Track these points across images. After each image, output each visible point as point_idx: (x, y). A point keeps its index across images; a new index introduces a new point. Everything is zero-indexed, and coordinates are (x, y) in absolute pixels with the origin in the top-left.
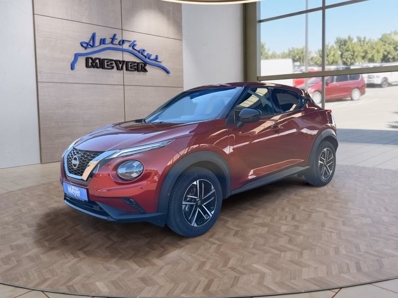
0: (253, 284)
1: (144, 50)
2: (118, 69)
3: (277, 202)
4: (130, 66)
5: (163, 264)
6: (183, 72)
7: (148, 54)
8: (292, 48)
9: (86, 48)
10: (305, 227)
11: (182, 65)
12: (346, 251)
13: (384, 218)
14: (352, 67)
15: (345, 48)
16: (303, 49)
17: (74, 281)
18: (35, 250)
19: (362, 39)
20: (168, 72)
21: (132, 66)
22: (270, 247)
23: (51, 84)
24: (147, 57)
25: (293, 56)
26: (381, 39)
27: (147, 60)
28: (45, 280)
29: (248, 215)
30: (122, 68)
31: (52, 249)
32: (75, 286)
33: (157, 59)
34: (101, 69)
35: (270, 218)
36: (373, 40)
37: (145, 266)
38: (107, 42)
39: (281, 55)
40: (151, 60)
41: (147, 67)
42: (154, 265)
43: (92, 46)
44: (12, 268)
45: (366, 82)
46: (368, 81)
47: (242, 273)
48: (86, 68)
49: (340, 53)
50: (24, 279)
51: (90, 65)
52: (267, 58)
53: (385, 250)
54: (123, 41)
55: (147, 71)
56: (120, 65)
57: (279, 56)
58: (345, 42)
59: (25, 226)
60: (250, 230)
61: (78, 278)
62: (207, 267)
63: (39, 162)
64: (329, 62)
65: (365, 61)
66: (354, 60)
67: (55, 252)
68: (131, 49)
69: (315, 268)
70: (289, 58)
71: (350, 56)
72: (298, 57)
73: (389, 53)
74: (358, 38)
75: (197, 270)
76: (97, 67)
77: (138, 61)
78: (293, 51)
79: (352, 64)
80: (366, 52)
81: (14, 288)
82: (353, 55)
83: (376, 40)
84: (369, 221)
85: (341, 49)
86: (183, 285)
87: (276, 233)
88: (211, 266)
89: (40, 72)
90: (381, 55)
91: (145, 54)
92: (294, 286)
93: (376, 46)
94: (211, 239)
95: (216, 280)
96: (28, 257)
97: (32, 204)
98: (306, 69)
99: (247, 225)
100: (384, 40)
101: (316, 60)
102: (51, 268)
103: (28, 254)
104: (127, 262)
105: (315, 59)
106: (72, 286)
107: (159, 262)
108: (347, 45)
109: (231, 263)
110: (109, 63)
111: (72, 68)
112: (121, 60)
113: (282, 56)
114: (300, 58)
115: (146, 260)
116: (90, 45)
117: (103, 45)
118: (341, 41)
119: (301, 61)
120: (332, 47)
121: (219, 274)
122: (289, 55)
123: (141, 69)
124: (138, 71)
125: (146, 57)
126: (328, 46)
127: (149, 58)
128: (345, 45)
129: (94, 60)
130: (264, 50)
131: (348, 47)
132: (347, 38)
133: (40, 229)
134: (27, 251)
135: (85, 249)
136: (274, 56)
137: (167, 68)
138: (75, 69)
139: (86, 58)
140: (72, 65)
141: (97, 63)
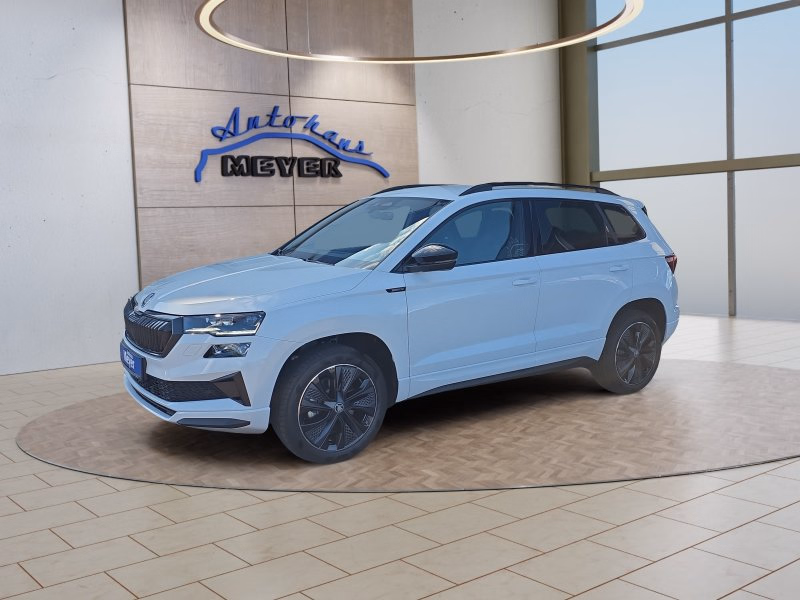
1: (334, 134)
2: (283, 174)
4: (305, 167)
6: (417, 172)
7: (342, 140)
11: (416, 158)
20: (384, 174)
21: (311, 166)
23: (160, 210)
24: (341, 147)
27: (342, 152)
30: (291, 173)
33: (361, 148)
34: (250, 177)
38: (260, 124)
41: (340, 168)
43: (233, 135)
48: (222, 177)
51: (229, 169)
54: (292, 119)
55: (341, 175)
56: (286, 166)
68: (308, 133)
76: (243, 174)
77: (320, 155)
87: (481, 444)
89: (141, 189)
91: (337, 141)
110: (265, 165)
111: (197, 179)
112: (289, 156)
116: (229, 132)
117: (254, 130)
123: (329, 173)
124: (322, 176)
125: (338, 147)
127: (344, 149)
129: (236, 161)
137: (382, 166)
138: (202, 182)
139: (223, 158)
140: (196, 172)
141: (242, 166)
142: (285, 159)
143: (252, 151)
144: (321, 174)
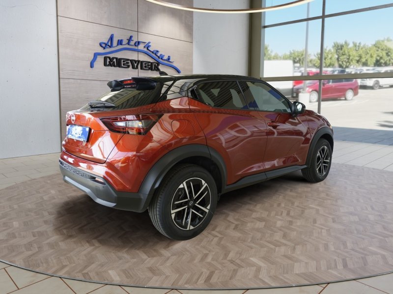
0: (250, 277)
1: (157, 51)
2: (133, 68)
3: (274, 198)
4: (144, 65)
5: (170, 255)
6: (192, 71)
7: (161, 55)
8: (293, 51)
9: (104, 48)
10: (299, 223)
11: (192, 65)
12: (334, 248)
13: (370, 216)
14: (347, 70)
15: (341, 52)
16: (303, 51)
17: (89, 269)
18: (55, 238)
19: (358, 45)
20: (178, 72)
21: (146, 65)
22: (266, 241)
23: (72, 80)
25: (293, 58)
26: (374, 45)
27: (160, 60)
28: (64, 267)
29: (248, 209)
30: (137, 68)
31: (70, 236)
32: (89, 273)
33: (169, 59)
34: (118, 68)
35: (268, 212)
36: (368, 46)
37: (153, 256)
38: (124, 43)
39: (282, 57)
40: (164, 60)
41: (160, 67)
42: (161, 255)
43: (110, 47)
44: (34, 254)
45: (359, 84)
46: (361, 83)
47: (240, 266)
48: (104, 67)
49: (337, 56)
50: (44, 265)
51: (108, 63)
52: (269, 59)
53: (370, 248)
54: (139, 43)
55: (159, 70)
56: (135, 64)
57: (280, 57)
58: (341, 47)
59: (46, 214)
60: (249, 225)
61: (93, 266)
62: (209, 259)
63: (60, 151)
64: (326, 65)
65: (359, 65)
66: (350, 63)
67: (73, 240)
68: (145, 50)
69: (306, 263)
70: (290, 59)
71: (346, 59)
72: (298, 59)
73: (381, 58)
74: (353, 43)
75: (200, 261)
76: (114, 66)
77: (151, 60)
78: (294, 53)
79: (347, 67)
80: (360, 57)
81: (35, 273)
82: (348, 59)
83: (370, 46)
84: (356, 218)
85: (338, 53)
86: (186, 276)
87: (272, 228)
88: (212, 259)
89: (62, 69)
90: (374, 60)
91: (159, 55)
92: (286, 280)
93: (370, 51)
94: (214, 232)
95: (216, 272)
96: (49, 244)
97: (53, 192)
98: (305, 70)
99: (246, 219)
100: (377, 46)
101: (314, 63)
102: (69, 255)
103: (48, 241)
104: (138, 251)
105: (314, 61)
106: (87, 273)
107: (166, 253)
108: (343, 49)
109: (231, 255)
110: (125, 63)
111: (92, 66)
112: (137, 59)
113: (284, 57)
114: (300, 60)
115: (155, 250)
117: (120, 46)
118: (338, 46)
119: (301, 62)
120: (330, 50)
121: (219, 266)
122: (290, 56)
123: (155, 68)
124: (151, 70)
125: (159, 57)
126: (326, 50)
127: (162, 59)
128: (341, 49)
129: (111, 59)
130: (268, 51)
131: (344, 52)
132: (344, 43)
133: (59, 217)
134: (48, 238)
135: (100, 238)
136: (276, 58)
137: (178, 68)
138: (94, 68)
139: (105, 57)
140: (91, 63)
141: (114, 62)
142: (135, 61)
143: (119, 55)
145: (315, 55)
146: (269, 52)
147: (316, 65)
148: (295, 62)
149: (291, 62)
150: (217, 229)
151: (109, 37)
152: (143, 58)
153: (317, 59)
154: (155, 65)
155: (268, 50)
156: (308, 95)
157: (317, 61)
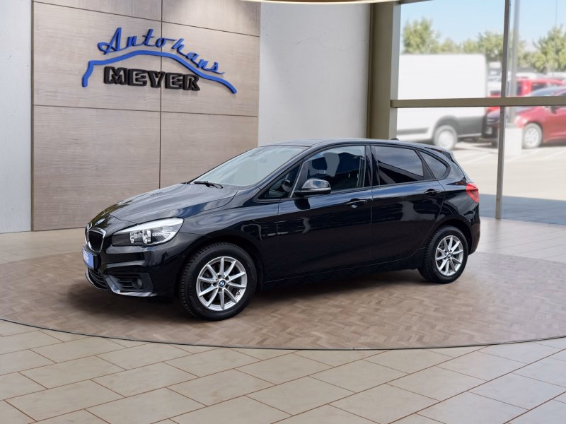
1: (195, 55)
2: (153, 85)
4: (171, 80)
6: (258, 90)
7: (201, 61)
9: (105, 53)
10: (387, 310)
11: (258, 79)
20: (232, 91)
21: (175, 80)
23: (53, 109)
24: (200, 66)
25: (487, 50)
27: (200, 70)
30: (159, 85)
33: (216, 68)
34: (127, 86)
38: (137, 43)
39: (462, 47)
40: (207, 70)
41: (199, 83)
43: (115, 50)
47: (297, 336)
48: (104, 84)
50: (81, 329)
51: (110, 78)
52: (434, 51)
54: (163, 41)
55: (199, 89)
56: (156, 79)
57: (458, 48)
62: (264, 331)
63: (30, 229)
64: (560, 65)
68: (174, 53)
69: (375, 337)
70: (480, 52)
75: (253, 332)
76: (121, 83)
77: (184, 71)
78: (488, 39)
87: (350, 313)
88: (268, 331)
89: (38, 90)
91: (197, 61)
95: (271, 338)
98: (513, 76)
99: (319, 305)
101: (534, 60)
105: (533, 57)
106: (131, 335)
109: (288, 331)
110: (139, 76)
111: (84, 84)
112: (158, 70)
113: (465, 47)
116: (112, 48)
117: (132, 47)
122: (480, 46)
123: (189, 87)
124: (184, 89)
125: (198, 66)
127: (202, 68)
129: (116, 71)
130: (429, 35)
136: (448, 48)
137: (231, 83)
138: (88, 87)
139: (106, 68)
140: (83, 79)
141: (121, 76)
142: (156, 74)
143: (130, 64)
144: (183, 87)
145: (534, 44)
146: (433, 36)
147: (538, 64)
148: (489, 59)
149: (481, 59)
150: (279, 312)
151: (113, 33)
152: (170, 67)
153: (539, 51)
154: (190, 79)
155: (432, 32)
156: (519, 131)
157: (539, 58)
